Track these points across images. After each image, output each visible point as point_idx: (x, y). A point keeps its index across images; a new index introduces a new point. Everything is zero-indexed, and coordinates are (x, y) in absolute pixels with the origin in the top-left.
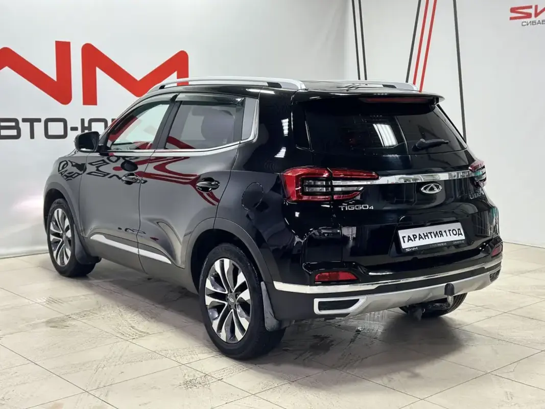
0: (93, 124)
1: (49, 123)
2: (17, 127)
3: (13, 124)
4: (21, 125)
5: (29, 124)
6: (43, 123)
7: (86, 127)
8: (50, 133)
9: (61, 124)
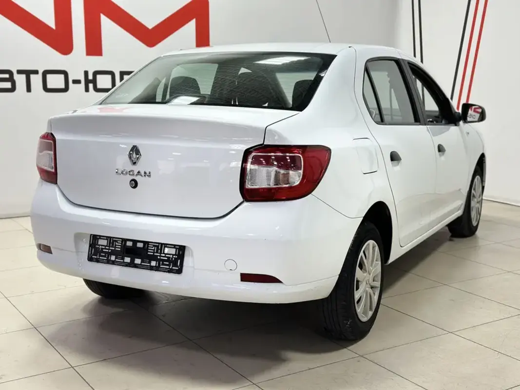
0: (99, 77)
1: (49, 76)
2: (11, 79)
3: (7, 76)
4: (16, 77)
5: (24, 76)
6: (40, 76)
7: (91, 80)
8: (49, 86)
9: (62, 76)
